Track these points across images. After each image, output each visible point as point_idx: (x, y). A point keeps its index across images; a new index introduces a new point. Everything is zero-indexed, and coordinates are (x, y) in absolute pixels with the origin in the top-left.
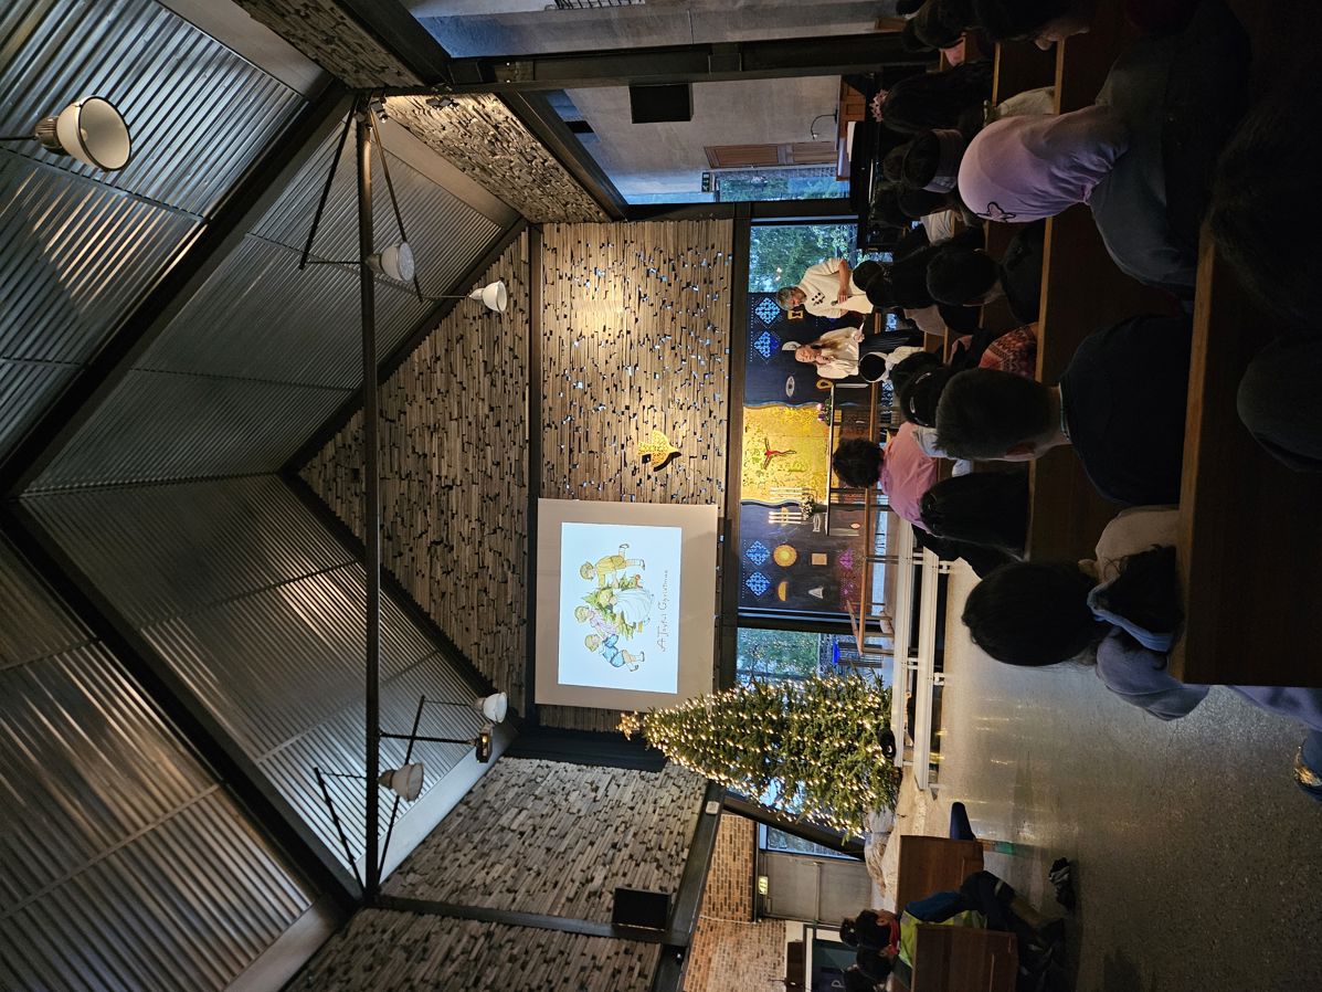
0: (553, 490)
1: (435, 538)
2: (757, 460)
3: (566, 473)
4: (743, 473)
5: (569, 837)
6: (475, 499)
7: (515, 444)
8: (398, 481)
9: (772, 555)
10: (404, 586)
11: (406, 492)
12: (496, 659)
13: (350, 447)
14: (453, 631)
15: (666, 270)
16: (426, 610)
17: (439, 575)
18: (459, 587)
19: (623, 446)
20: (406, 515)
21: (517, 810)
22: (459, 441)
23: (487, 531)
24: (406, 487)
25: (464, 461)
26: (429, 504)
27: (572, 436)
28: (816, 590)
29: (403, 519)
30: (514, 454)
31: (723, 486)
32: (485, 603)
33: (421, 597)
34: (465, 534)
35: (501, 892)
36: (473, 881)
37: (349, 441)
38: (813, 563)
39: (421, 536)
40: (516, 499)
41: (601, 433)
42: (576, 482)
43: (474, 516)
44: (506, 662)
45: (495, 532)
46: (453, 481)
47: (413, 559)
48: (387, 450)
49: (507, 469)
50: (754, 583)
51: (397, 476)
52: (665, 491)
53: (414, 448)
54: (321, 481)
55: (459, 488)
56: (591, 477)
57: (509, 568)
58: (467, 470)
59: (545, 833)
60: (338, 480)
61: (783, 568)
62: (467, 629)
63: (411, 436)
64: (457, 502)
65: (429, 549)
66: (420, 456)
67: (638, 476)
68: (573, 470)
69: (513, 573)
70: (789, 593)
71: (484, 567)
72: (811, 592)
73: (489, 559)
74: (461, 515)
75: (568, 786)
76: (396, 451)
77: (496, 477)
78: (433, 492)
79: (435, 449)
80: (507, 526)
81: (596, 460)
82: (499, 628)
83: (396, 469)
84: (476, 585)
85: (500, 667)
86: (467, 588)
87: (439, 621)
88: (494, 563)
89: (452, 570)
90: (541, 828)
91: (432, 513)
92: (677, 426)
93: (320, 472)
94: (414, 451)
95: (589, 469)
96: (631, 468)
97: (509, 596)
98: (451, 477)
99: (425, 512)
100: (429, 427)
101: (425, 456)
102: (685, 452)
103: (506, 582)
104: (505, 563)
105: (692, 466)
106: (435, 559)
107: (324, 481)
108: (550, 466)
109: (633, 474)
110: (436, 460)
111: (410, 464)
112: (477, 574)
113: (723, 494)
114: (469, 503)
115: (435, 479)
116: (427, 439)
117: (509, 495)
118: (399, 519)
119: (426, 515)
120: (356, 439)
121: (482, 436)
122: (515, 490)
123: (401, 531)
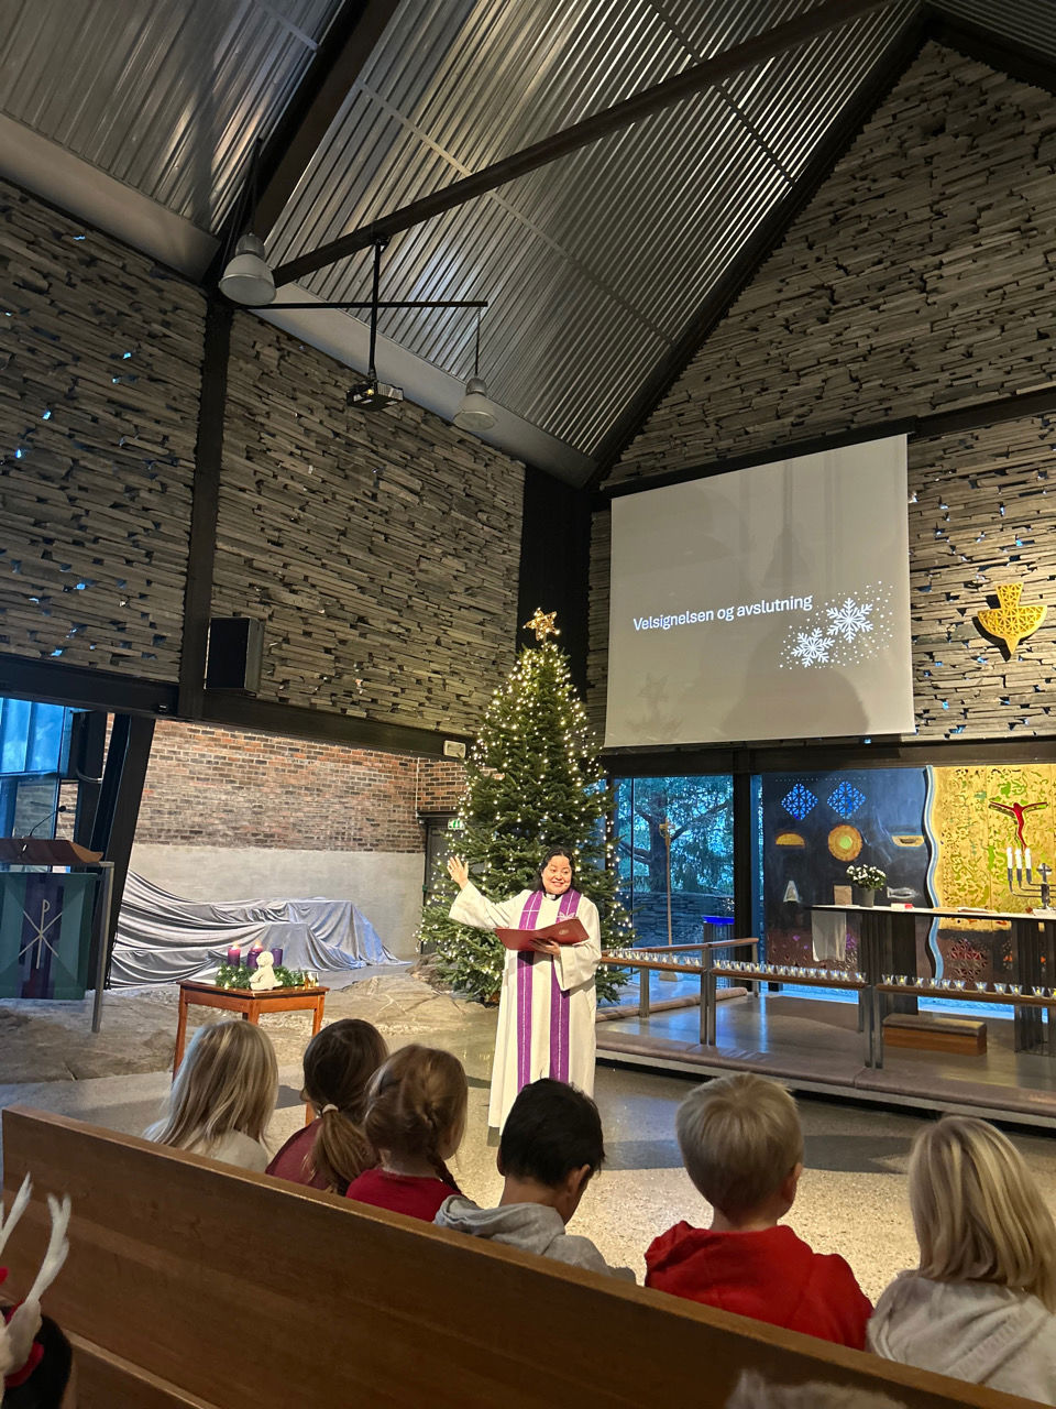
0: (929, 456)
1: (839, 291)
2: (1006, 790)
3: (961, 472)
4: (980, 768)
5: (372, 560)
6: (905, 335)
7: (1008, 373)
8: (929, 200)
9: (844, 823)
10: (764, 268)
11: (909, 221)
12: (669, 431)
13: (984, 103)
14: (706, 358)
16: (732, 311)
17: (781, 314)
18: (768, 349)
19: (1017, 558)
20: (874, 233)
21: (418, 488)
22: (1008, 278)
23: (854, 367)
24: (919, 218)
25: (969, 298)
26: (893, 263)
27: (1028, 467)
28: (795, 892)
29: (866, 230)
30: (989, 376)
31: (953, 737)
32: (744, 394)
33: (750, 298)
34: (848, 335)
35: (255, 472)
36: (273, 436)
37: (992, 99)
38: (836, 887)
39: (840, 267)
40: (910, 399)
41: (1039, 517)
42: (944, 491)
43: (878, 341)
44: (667, 447)
45: (854, 380)
46: (935, 290)
47: (805, 267)
48: (984, 164)
49: (960, 372)
50: (799, 796)
51: (936, 198)
52: (940, 641)
53: (989, 207)
54: (921, 79)
55: (922, 304)
56: (957, 515)
57: (799, 416)
58: (955, 306)
59: (378, 527)
60: (924, 106)
61: (826, 840)
62: (708, 379)
63: (1011, 194)
64: (897, 308)
65: (822, 287)
66: (974, 222)
67: (963, 592)
68: (966, 482)
69: (793, 425)
70: (788, 850)
71: (800, 377)
72: (791, 884)
73: (812, 382)
74: (876, 319)
75: (474, 555)
76: (980, 180)
77: (946, 357)
78: (914, 264)
79: (988, 243)
80: (863, 396)
81: (987, 518)
82: (712, 426)
83: (949, 191)
84: (771, 374)
85: (661, 439)
86: (767, 361)
87: (717, 335)
88: (806, 392)
89: (791, 332)
90: (387, 521)
91: (877, 273)
93: (936, 73)
94: (981, 210)
95: (971, 508)
96: (977, 578)
97: (757, 427)
98: (941, 285)
99: (880, 262)
100: (1029, 220)
101: (976, 231)
102: (1014, 666)
103: (779, 418)
104: (805, 409)
105: (986, 681)
106: (807, 300)
107: (922, 84)
108: (970, 442)
109: (967, 584)
110: (970, 250)
111: (958, 210)
112: (787, 371)
113: (943, 738)
114: (901, 326)
115: (936, 259)
116: (1006, 224)
117: (915, 386)
118: (865, 225)
119: (875, 264)
120: (998, 109)
121: (1019, 313)
122: (924, 394)
123: (846, 235)
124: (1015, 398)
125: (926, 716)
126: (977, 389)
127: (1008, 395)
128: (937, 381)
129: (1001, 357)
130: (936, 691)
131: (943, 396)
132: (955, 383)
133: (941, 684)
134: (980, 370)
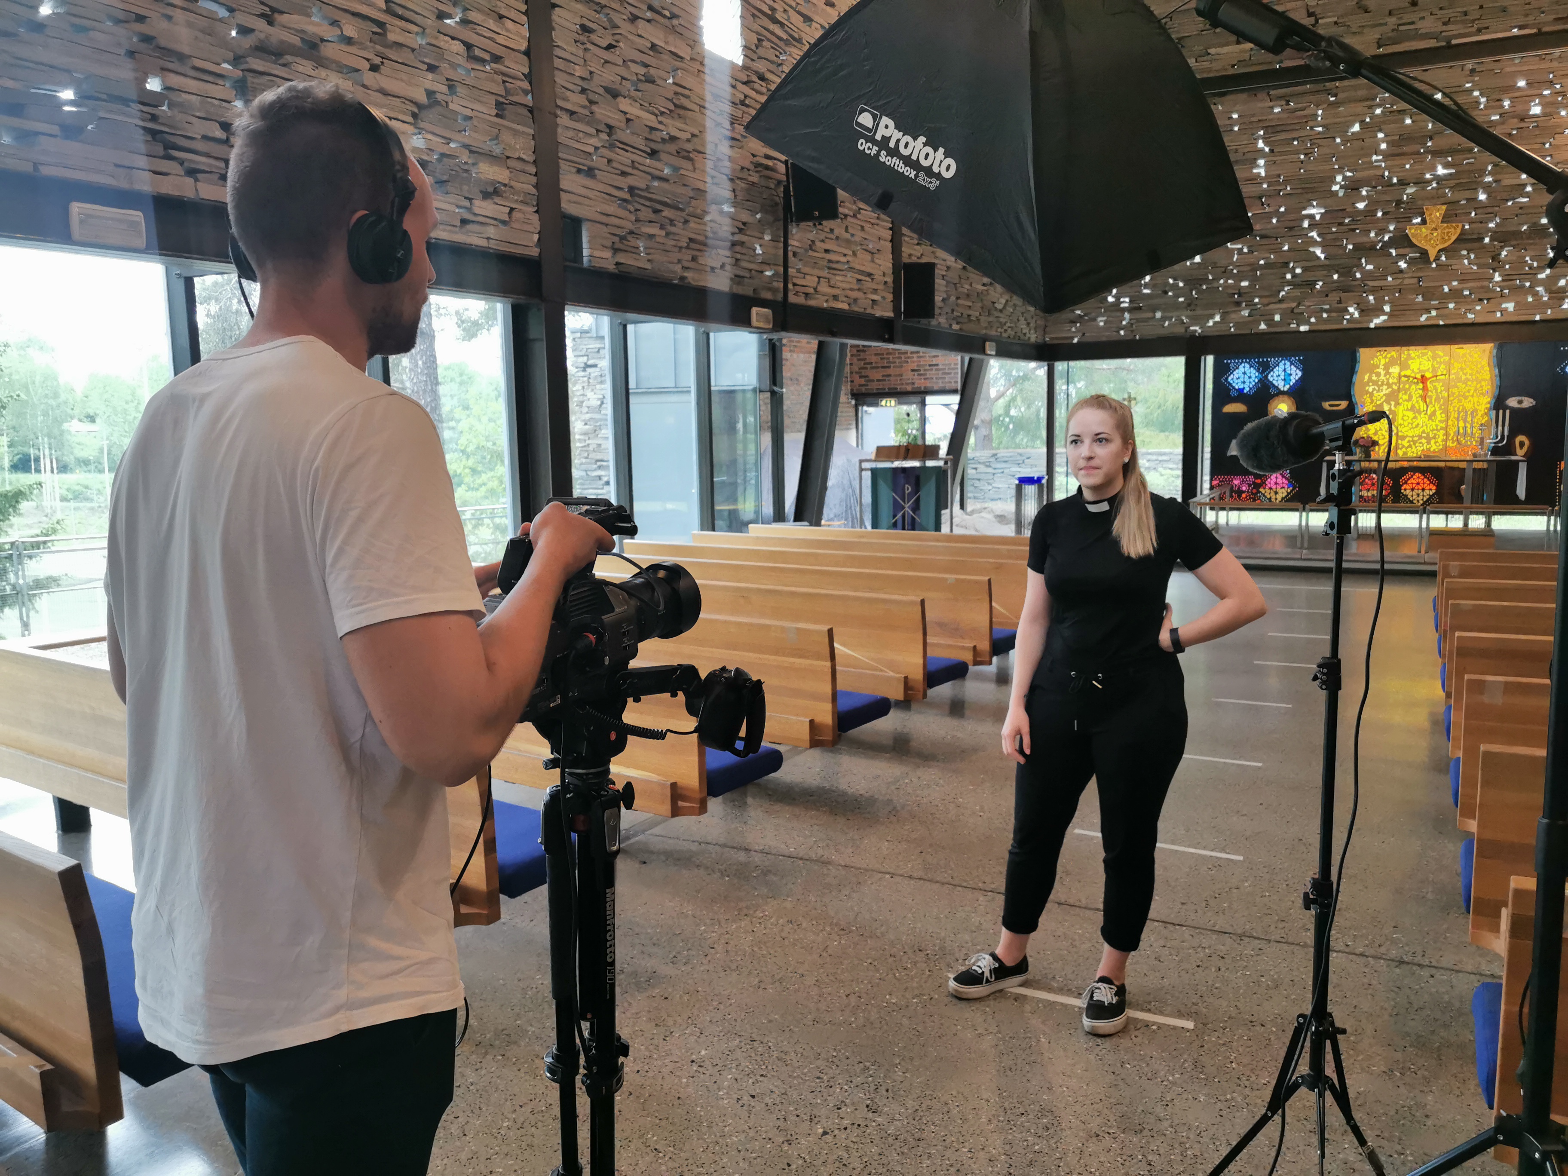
9: (1282, 393)
42: (1384, 122)
50: (1244, 373)
56: (1393, 143)
61: (1266, 407)
70: (1233, 416)
95: (1405, 139)
102: (1430, 270)
105: (1407, 281)
122: (1373, 35)
124: (1449, 46)
126: (1418, 36)
127: (1444, 44)
128: (1386, 24)
129: (1441, 9)
130: (1365, 289)
131: (1389, 38)
132: (1401, 28)
133: (1369, 284)
134: (1423, 18)
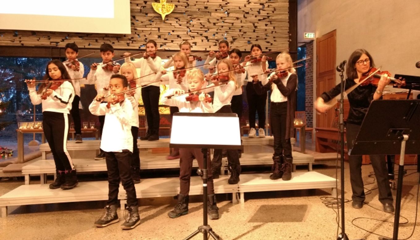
15: (264, 14)
52: (138, 12)
92: (177, 20)
102: (162, 25)
105: (153, 29)
113: (139, 48)
125: (132, 40)
130: (136, 31)
133: (138, 29)
